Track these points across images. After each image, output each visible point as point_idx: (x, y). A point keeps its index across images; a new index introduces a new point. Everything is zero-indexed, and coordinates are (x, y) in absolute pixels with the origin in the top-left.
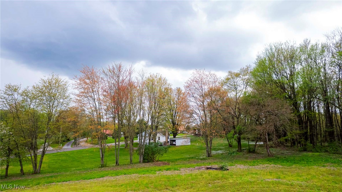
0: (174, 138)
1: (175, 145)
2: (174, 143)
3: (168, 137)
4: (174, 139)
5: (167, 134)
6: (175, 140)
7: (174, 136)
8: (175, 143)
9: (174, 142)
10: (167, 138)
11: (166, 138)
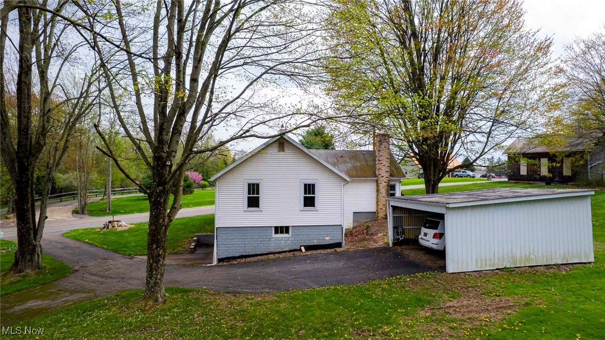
0: (428, 192)
1: (440, 254)
2: (428, 238)
3: (392, 188)
4: (427, 203)
5: (383, 171)
6: (441, 217)
7: (427, 182)
8: (440, 236)
9: (431, 232)
10: (383, 191)
11: (378, 191)
